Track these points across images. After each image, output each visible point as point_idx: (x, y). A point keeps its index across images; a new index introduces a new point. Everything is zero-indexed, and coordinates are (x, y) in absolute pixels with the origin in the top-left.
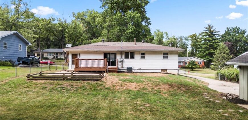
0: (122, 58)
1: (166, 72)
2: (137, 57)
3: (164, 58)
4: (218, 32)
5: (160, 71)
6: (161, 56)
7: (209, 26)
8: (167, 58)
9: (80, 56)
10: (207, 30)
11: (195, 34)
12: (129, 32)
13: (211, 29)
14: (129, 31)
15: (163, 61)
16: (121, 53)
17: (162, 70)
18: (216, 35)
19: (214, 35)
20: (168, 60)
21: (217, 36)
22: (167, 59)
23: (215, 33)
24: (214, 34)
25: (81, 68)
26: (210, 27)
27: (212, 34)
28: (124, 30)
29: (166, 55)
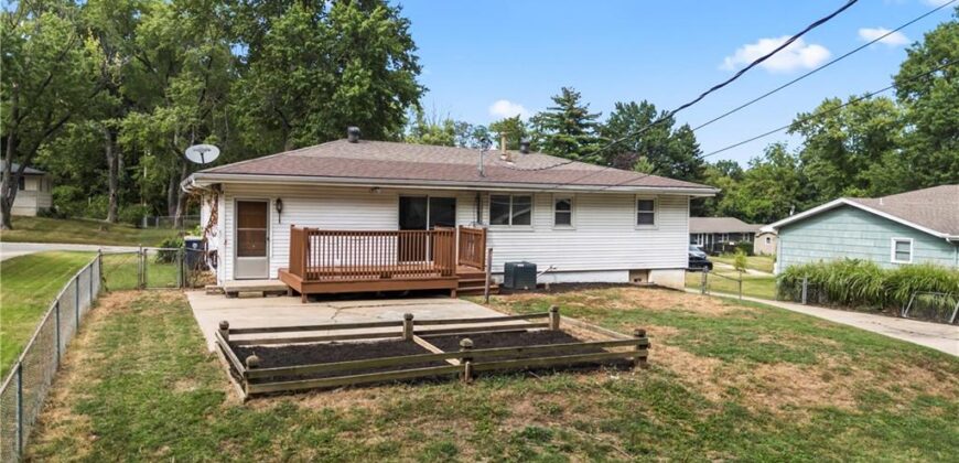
0: (479, 221)
1: (644, 282)
2: (543, 217)
3: (640, 222)
4: (597, 116)
5: (625, 278)
6: (631, 216)
7: (566, 92)
8: (652, 222)
9: (280, 211)
10: (559, 106)
11: (518, 117)
12: (352, 98)
13: (574, 103)
14: (352, 93)
15: (635, 234)
16: (477, 198)
17: (632, 272)
18: (587, 126)
19: (583, 126)
20: (656, 233)
21: (591, 129)
22: (649, 227)
23: (587, 118)
24: (584, 121)
25: (338, 278)
26: (569, 98)
27: (578, 124)
28: (327, 84)
29: (646, 210)
